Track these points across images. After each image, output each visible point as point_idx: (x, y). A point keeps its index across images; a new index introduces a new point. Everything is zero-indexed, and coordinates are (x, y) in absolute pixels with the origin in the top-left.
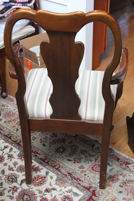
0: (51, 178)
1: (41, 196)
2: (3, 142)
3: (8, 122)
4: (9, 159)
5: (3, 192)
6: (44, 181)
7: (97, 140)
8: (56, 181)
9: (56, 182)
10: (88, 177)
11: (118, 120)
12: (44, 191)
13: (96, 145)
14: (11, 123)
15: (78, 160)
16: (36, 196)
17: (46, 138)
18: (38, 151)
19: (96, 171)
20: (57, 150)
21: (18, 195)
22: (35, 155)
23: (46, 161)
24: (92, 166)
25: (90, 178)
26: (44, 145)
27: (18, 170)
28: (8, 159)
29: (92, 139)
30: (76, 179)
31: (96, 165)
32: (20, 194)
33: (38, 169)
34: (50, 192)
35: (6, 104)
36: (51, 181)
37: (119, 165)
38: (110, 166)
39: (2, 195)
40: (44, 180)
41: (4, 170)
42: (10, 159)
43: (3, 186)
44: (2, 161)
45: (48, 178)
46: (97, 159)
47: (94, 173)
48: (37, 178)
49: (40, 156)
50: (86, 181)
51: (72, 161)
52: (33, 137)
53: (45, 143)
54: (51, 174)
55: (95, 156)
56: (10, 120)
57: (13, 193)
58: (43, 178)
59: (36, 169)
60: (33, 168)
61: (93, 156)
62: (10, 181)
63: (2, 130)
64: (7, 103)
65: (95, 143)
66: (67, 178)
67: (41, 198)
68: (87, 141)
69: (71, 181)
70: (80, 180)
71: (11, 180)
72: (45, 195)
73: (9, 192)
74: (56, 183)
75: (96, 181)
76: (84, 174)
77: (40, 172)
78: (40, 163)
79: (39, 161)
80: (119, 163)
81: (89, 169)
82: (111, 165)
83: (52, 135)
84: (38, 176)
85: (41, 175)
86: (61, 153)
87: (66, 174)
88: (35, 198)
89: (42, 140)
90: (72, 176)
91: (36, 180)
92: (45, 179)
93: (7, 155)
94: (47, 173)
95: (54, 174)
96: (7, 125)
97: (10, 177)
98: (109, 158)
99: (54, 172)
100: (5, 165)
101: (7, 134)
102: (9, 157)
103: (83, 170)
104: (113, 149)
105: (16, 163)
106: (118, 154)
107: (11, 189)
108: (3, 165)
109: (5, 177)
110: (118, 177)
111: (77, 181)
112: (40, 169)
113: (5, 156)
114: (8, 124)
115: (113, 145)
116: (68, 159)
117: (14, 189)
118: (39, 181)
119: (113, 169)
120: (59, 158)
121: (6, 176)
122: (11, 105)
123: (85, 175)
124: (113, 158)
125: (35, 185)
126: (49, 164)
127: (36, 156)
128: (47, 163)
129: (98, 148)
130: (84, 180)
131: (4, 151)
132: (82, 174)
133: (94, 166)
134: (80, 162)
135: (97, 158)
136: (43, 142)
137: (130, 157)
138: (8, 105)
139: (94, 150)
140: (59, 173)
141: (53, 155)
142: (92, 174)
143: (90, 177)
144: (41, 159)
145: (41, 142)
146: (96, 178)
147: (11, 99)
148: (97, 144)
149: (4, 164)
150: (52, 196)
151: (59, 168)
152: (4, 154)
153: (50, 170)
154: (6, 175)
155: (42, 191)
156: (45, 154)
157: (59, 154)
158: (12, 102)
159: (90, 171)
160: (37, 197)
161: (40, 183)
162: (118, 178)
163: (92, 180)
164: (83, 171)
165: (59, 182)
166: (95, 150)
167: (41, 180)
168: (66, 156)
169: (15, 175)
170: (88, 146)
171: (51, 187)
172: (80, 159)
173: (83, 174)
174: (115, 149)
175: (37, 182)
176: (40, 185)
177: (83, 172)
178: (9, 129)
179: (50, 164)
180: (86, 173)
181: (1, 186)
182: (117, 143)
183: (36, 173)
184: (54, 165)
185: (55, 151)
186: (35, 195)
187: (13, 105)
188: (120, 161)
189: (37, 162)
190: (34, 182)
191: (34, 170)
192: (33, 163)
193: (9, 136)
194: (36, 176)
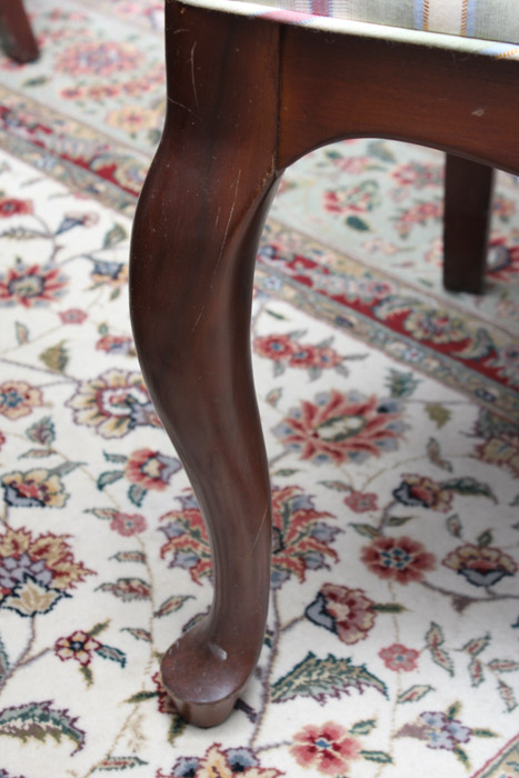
0: (433, 418)
1: (366, 527)
2: (59, 195)
3: (94, 92)
4: (98, 285)
5: (53, 483)
6: (380, 434)
8: (479, 434)
9: (480, 441)
12: (384, 498)
16: (330, 522)
17: (369, 188)
18: (318, 252)
21: (177, 506)
22: (293, 277)
23: (383, 312)
26: (356, 224)
28: (92, 288)
32: (190, 505)
33: (324, 359)
34: (441, 506)
39: (47, 498)
40: (382, 428)
41: (66, 346)
43: (55, 445)
44: (47, 298)
45: (413, 413)
48: (322, 409)
49: (335, 285)
53: (364, 217)
54: (430, 390)
57: (136, 497)
58: (372, 415)
59: (311, 357)
60: (288, 348)
62: (112, 421)
63: (48, 131)
67: (366, 541)
71: (116, 411)
72: (399, 521)
73: (101, 487)
74: (481, 450)
77: (344, 372)
78: (341, 322)
79: (330, 311)
83: (410, 175)
84: (329, 401)
85: (354, 392)
86: (493, 274)
88: (322, 536)
89: (341, 196)
91: (315, 423)
92: (391, 422)
93: (90, 266)
94: (400, 387)
95: (454, 395)
97: (107, 395)
99: (450, 380)
100: (75, 317)
101: (82, 151)
102: (98, 278)
107: (120, 467)
108: (57, 318)
109: (70, 389)
112: (345, 358)
113: (67, 270)
117: (140, 465)
121: (79, 383)
125: (311, 451)
126: (408, 334)
127: (307, 281)
128: (395, 324)
131: (61, 240)
136: (352, 207)
140: (494, 392)
141: (428, 284)
144: (341, 299)
145: (331, 208)
150: (457, 532)
151: (485, 358)
152: (61, 257)
153: (418, 369)
154: (79, 376)
155: (374, 497)
156: (368, 275)
160: (338, 531)
161: (349, 441)
165: (501, 444)
167: (354, 423)
171: (439, 476)
175: (326, 433)
176: (353, 456)
178: (95, 131)
179: (418, 335)
181: (42, 441)
183: (314, 377)
184: (444, 339)
186: (319, 515)
189: (318, 316)
190: (298, 432)
191: (297, 362)
192: (280, 317)
193: (97, 165)
194: (318, 395)
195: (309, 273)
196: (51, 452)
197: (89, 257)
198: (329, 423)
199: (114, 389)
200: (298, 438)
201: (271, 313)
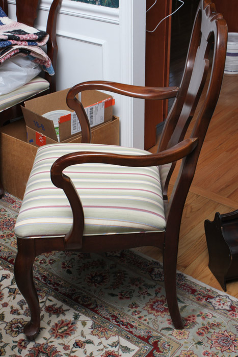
0: (83, 325)
1: (67, 354)
2: (1, 269)
3: (8, 236)
5: (2, 350)
7: (157, 261)
8: (92, 328)
9: (92, 330)
10: (145, 320)
11: (191, 230)
12: (71, 346)
13: (156, 270)
14: (11, 238)
15: (127, 294)
16: (60, 353)
17: (73, 260)
18: (60, 281)
19: (157, 311)
20: (91, 280)
21: (28, 353)
22: (54, 289)
23: (74, 297)
24: (151, 303)
25: (148, 323)
26: (69, 272)
27: (27, 313)
28: (9, 296)
29: (149, 260)
30: (125, 325)
31: (157, 301)
32: (31, 352)
33: (60, 311)
34: (83, 347)
35: (3, 207)
36: (83, 329)
37: (195, 300)
38: (181, 301)
40: (72, 329)
41: (4, 313)
42: (13, 296)
43: (2, 340)
45: (79, 324)
46: (159, 292)
47: (154, 315)
48: (59, 325)
49: (63, 290)
50: (142, 327)
51: (117, 295)
52: (51, 260)
53: (70, 269)
54: (83, 317)
55: (154, 286)
56: (10, 233)
57: (20, 351)
58: (70, 325)
59: (57, 311)
60: (52, 309)
61: (152, 288)
62: (14, 332)
64: (5, 206)
65: (153, 266)
66: (110, 324)
68: (140, 263)
69: (118, 328)
70: (132, 327)
71: (15, 330)
72: (74, 352)
73: (12, 349)
74: (92, 332)
75: (158, 326)
76: (138, 316)
77: (64, 315)
78: (64, 301)
79: (62, 298)
80: (195, 298)
81: (146, 308)
82: (183, 301)
83: (82, 256)
84: (61, 323)
85: (66, 320)
86: (99, 283)
87: (108, 317)
89: (66, 264)
90: (119, 321)
91: (58, 329)
92: (74, 327)
93: (8, 290)
94: (76, 317)
95: (87, 318)
96: (5, 242)
97: (13, 326)
98: (178, 290)
99: (87, 314)
101: (5, 255)
102: (10, 293)
103: (135, 309)
104: (185, 275)
105: (22, 302)
106: (193, 282)
107: (16, 344)
108: (1, 306)
109: (5, 325)
110: (194, 319)
111: (127, 327)
112: (65, 311)
113: (3, 292)
114: (8, 240)
115: (183, 268)
116: (110, 293)
117: (21, 343)
118: (63, 329)
119: (185, 307)
120: (95, 291)
121: (7, 323)
122: (11, 209)
123: (140, 318)
124: (185, 289)
125: (57, 336)
126: (79, 303)
127: (57, 290)
128: (76, 300)
129: (160, 275)
130: (139, 325)
131: (1, 283)
132: (134, 316)
133: (154, 303)
134: (131, 298)
135: (159, 290)
136: (68, 267)
137: (213, 287)
138: (6, 210)
139: (152, 277)
140: (96, 317)
141: (84, 288)
142: (152, 316)
143: (148, 320)
144: (64, 294)
145: (63, 267)
146: (158, 322)
147: (10, 199)
148: (158, 268)
149: (2, 304)
150: (85, 354)
151: (95, 308)
152: (2, 288)
153: (80, 312)
154: (7, 321)
155: (69, 346)
156: (71, 287)
157: (96, 285)
158: (12, 203)
159: (148, 311)
160: (61, 355)
161: (65, 333)
162: (195, 321)
163: (151, 325)
164: (136, 311)
165: (97, 330)
166: (154, 278)
167: (66, 328)
168: (106, 289)
169: (22, 321)
170: (142, 271)
171: (83, 340)
172: (131, 292)
173: (136, 317)
174: (188, 275)
175: (60, 331)
176: (65, 336)
177: (136, 313)
178: (9, 249)
179: (81, 303)
180: (141, 315)
182: (191, 266)
183: (58, 317)
184: (87, 303)
185: (89, 280)
186: (58, 352)
187: (14, 209)
188: (196, 293)
189: (59, 300)
190: (54, 331)
191: (54, 313)
192: (51, 301)
193: (9, 260)
194: (58, 321)
195: (58, 287)
196: (2, 342)
197: (8, 287)
198: (60, 329)
199: (15, 324)
200: (54, 333)
201: (49, 300)
